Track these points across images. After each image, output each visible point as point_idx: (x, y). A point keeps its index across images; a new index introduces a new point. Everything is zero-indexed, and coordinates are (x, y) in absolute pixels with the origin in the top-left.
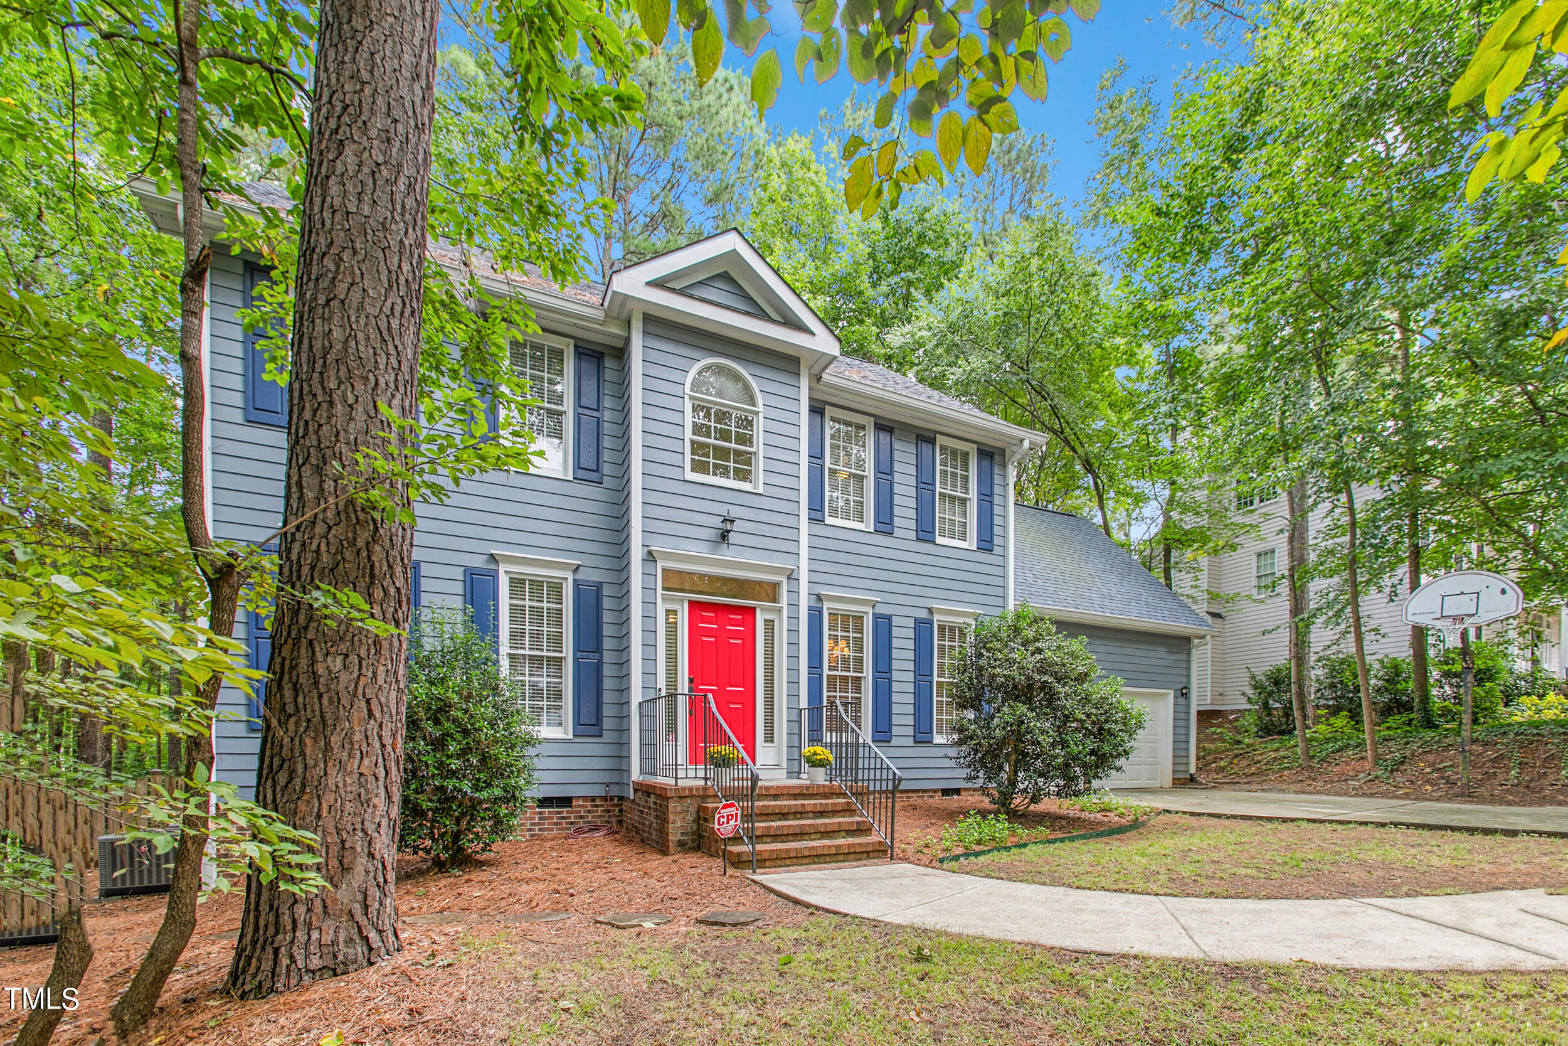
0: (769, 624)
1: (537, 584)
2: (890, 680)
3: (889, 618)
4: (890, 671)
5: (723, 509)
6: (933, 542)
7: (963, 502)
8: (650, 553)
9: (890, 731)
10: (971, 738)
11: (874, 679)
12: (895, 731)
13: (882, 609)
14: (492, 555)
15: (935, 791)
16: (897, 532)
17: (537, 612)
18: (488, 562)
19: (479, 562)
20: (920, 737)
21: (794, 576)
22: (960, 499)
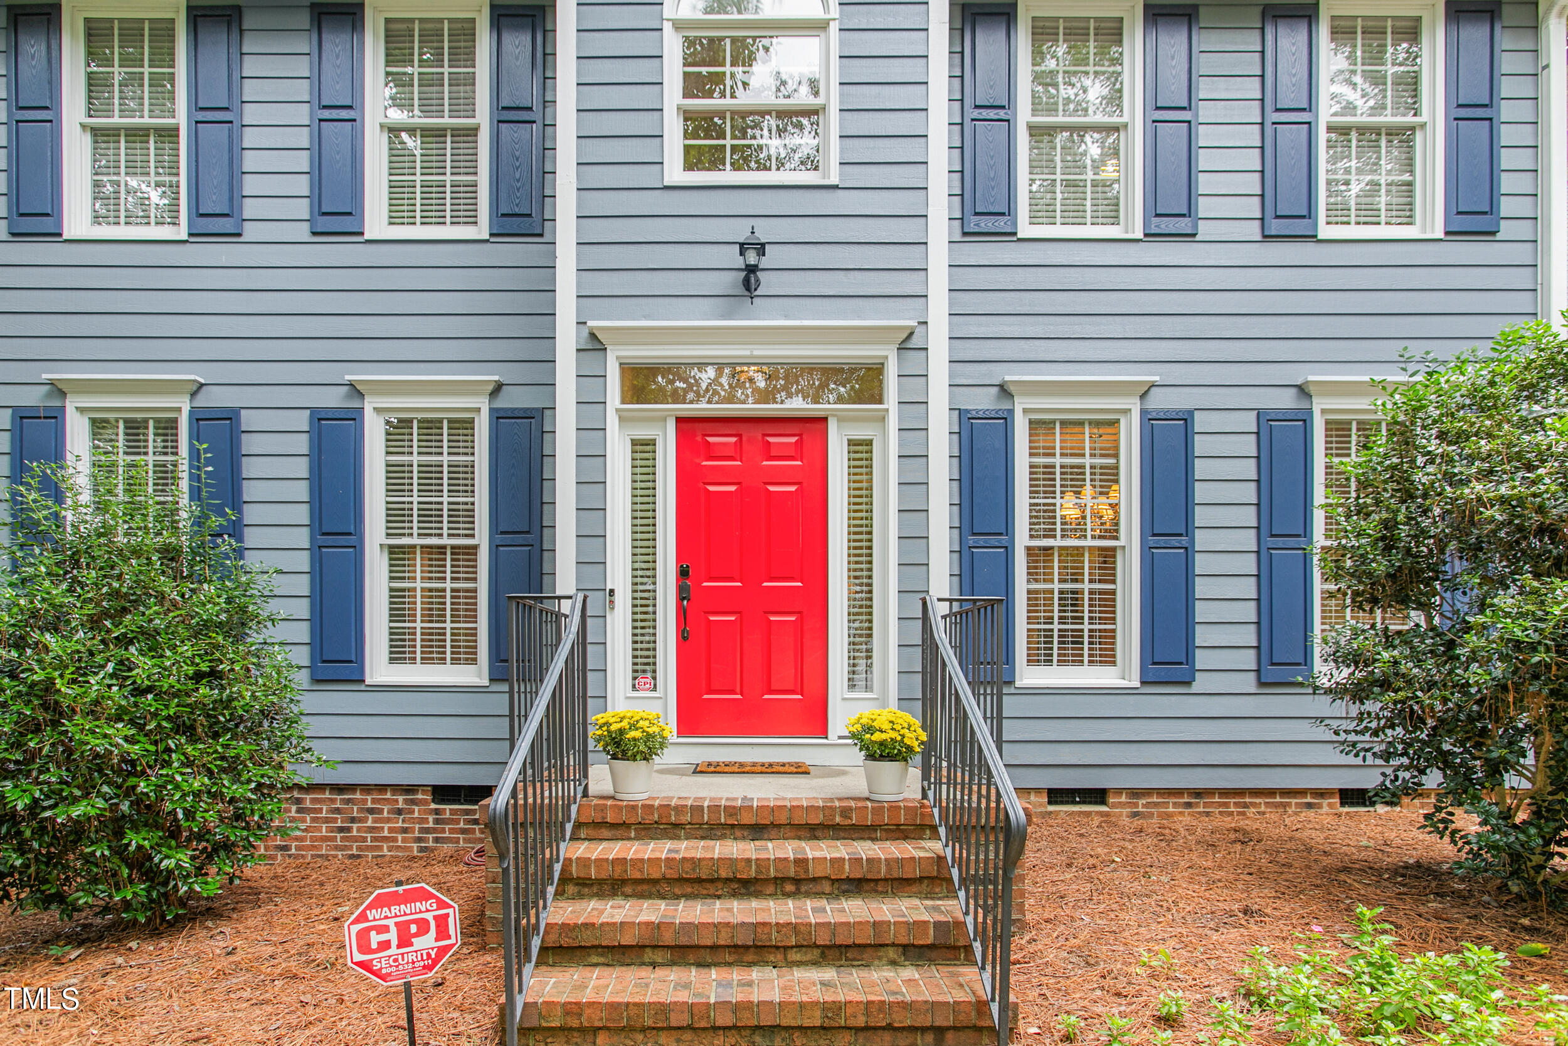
0: (861, 450)
1: (431, 426)
2: (1189, 552)
3: (1186, 419)
4: (1189, 529)
5: (740, 231)
6: (1312, 237)
7: (1403, 136)
8: (593, 336)
9: (1189, 659)
10: (1385, 684)
11: (1147, 551)
12: (1202, 659)
13: (1160, 401)
14: (351, 385)
15: (1321, 793)
16: (1205, 230)
17: (430, 473)
18: (348, 396)
19: (333, 399)
20: (1272, 673)
21: (915, 342)
22: (1393, 132)
